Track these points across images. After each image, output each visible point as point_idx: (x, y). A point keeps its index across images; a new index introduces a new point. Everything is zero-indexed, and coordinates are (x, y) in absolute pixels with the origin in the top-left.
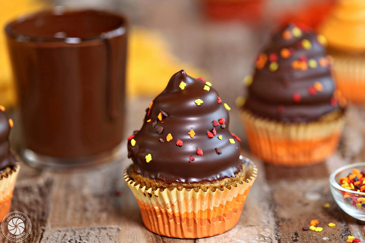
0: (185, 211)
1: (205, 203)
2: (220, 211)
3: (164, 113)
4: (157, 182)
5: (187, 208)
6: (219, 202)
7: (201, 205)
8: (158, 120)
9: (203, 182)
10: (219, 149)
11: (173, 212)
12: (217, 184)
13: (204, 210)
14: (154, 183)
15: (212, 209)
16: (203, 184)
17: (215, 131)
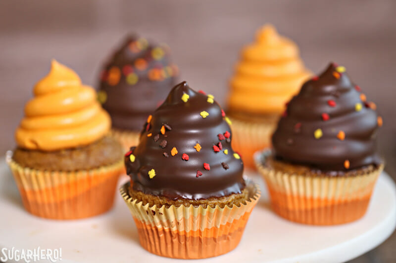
0: (191, 229)
1: (213, 220)
2: (226, 229)
3: (167, 126)
4: (161, 199)
5: (193, 226)
6: (227, 220)
7: (208, 223)
8: (161, 133)
9: (210, 198)
10: (226, 164)
11: (178, 230)
12: (225, 201)
13: (210, 228)
14: (157, 200)
15: (219, 227)
16: (210, 200)
17: (220, 145)
